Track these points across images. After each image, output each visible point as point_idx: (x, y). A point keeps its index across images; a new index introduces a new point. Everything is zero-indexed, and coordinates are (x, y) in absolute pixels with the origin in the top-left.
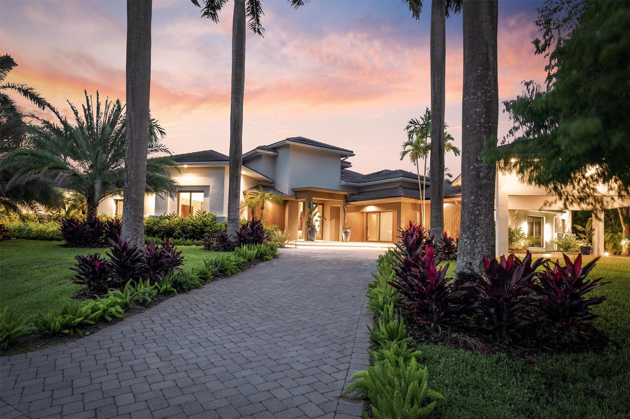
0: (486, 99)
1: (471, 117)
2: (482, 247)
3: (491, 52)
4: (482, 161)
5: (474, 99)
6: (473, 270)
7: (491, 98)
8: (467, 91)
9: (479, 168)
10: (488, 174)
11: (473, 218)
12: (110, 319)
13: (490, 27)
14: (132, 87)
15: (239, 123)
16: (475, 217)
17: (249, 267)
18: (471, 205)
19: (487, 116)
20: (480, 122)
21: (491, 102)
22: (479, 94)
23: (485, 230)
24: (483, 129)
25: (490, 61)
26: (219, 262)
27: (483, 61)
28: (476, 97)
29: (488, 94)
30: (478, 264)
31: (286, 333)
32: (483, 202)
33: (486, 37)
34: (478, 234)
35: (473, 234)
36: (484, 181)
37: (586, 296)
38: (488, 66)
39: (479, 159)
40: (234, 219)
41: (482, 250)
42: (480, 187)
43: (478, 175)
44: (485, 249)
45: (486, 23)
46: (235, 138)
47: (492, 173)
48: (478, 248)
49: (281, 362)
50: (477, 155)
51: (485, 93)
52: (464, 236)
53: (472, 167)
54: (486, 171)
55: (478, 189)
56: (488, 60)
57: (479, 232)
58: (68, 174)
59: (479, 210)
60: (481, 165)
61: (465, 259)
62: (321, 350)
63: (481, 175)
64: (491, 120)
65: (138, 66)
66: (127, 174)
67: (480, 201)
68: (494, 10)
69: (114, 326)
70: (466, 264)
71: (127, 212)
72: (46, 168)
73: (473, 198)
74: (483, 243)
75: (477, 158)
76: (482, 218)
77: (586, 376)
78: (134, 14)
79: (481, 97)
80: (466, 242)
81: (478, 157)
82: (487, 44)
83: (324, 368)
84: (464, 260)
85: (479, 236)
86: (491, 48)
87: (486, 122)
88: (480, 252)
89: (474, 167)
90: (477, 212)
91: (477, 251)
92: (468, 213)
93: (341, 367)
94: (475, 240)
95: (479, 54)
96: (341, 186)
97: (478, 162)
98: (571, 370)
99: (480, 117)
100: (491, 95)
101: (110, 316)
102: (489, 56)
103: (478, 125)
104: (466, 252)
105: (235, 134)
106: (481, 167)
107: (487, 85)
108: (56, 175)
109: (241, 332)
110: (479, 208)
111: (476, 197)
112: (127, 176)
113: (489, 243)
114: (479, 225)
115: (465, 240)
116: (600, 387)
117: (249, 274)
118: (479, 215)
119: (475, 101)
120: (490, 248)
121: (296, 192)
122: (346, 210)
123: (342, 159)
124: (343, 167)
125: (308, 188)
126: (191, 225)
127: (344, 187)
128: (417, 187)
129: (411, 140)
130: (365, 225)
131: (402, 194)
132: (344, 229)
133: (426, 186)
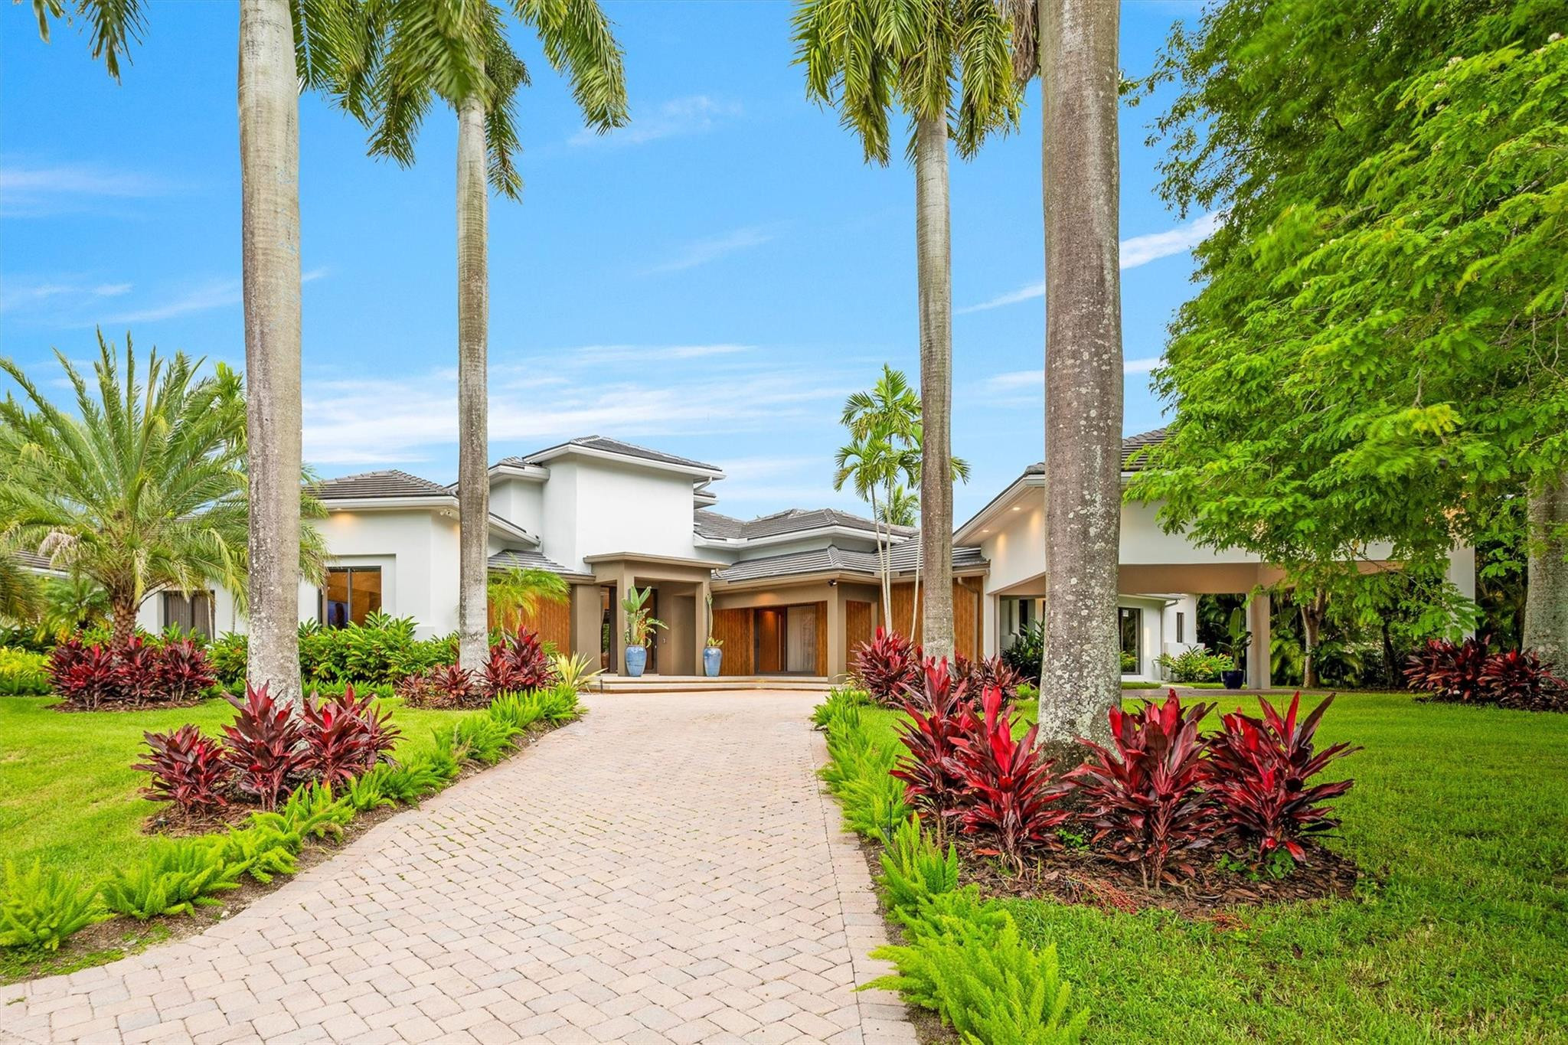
0: (1099, 366)
1: (1069, 405)
2: (1097, 686)
3: (1108, 265)
4: (1094, 501)
5: (1073, 366)
6: (1078, 736)
7: (1110, 364)
8: (1057, 348)
9: (1088, 517)
10: (1106, 529)
11: (1075, 624)
12: (266, 878)
13: (1106, 208)
14: (262, 332)
15: (478, 410)
16: (1080, 623)
17: (527, 744)
18: (1070, 598)
19: (1103, 403)
20: (1088, 416)
21: (1109, 373)
22: (1086, 356)
23: (1102, 650)
24: (1095, 433)
25: (1107, 284)
26: (467, 737)
27: (1093, 283)
28: (1078, 362)
29: (1105, 357)
30: (1089, 722)
31: (680, 891)
32: (1097, 590)
33: (1097, 230)
34: (1088, 658)
35: (1077, 660)
36: (1099, 545)
37: (1312, 781)
38: (1103, 294)
39: (1088, 497)
40: (476, 634)
41: (1096, 692)
42: (1090, 558)
43: (1086, 533)
44: (1102, 691)
45: (1098, 199)
46: (472, 444)
47: (1113, 528)
48: (1087, 688)
49: (701, 953)
50: (1083, 488)
51: (1098, 354)
52: (1057, 664)
53: (1071, 515)
54: (1102, 523)
55: (1085, 562)
56: (1102, 281)
57: (1089, 655)
58: (72, 538)
59: (1087, 607)
60: (1092, 510)
61: (1060, 714)
62: (775, 924)
63: (1092, 531)
64: (1112, 414)
65: (273, 280)
66: (257, 538)
67: (1091, 587)
68: (1113, 171)
69: (275, 894)
70: (1063, 723)
71: (261, 628)
72: (14, 523)
73: (1074, 581)
74: (1097, 678)
75: (1083, 496)
76: (1094, 623)
77: (1337, 943)
78: (259, 157)
79: (1090, 362)
80: (1061, 677)
81: (1086, 492)
82: (1100, 246)
83: (798, 960)
84: (1056, 716)
85: (1089, 662)
86: (1108, 256)
87: (1100, 417)
88: (1091, 697)
89: (1077, 514)
90: (1085, 613)
91: (1086, 694)
92: (1065, 613)
93: (834, 956)
94: (1081, 671)
95: (1085, 267)
96: (697, 548)
97: (1085, 503)
98: (1306, 935)
99: (1088, 406)
100: (1110, 358)
101: (265, 871)
102: (1105, 272)
103: (1083, 422)
104: (1060, 698)
105: (472, 435)
106: (1092, 514)
107: (1102, 337)
108: (40, 539)
109: (577, 892)
110: (1089, 603)
111: (1082, 580)
112: (258, 542)
113: (1109, 677)
114: (1088, 640)
115: (1059, 673)
116: (1370, 964)
117: (532, 759)
118: (1089, 618)
119: (1077, 370)
120: (1112, 687)
121: (594, 563)
122: (710, 603)
123: (696, 486)
124: (698, 505)
125: (623, 554)
126: (356, 648)
127: (701, 549)
128: (873, 548)
129: (859, 442)
130: (752, 637)
131: (840, 566)
132: (707, 648)
133: (892, 544)
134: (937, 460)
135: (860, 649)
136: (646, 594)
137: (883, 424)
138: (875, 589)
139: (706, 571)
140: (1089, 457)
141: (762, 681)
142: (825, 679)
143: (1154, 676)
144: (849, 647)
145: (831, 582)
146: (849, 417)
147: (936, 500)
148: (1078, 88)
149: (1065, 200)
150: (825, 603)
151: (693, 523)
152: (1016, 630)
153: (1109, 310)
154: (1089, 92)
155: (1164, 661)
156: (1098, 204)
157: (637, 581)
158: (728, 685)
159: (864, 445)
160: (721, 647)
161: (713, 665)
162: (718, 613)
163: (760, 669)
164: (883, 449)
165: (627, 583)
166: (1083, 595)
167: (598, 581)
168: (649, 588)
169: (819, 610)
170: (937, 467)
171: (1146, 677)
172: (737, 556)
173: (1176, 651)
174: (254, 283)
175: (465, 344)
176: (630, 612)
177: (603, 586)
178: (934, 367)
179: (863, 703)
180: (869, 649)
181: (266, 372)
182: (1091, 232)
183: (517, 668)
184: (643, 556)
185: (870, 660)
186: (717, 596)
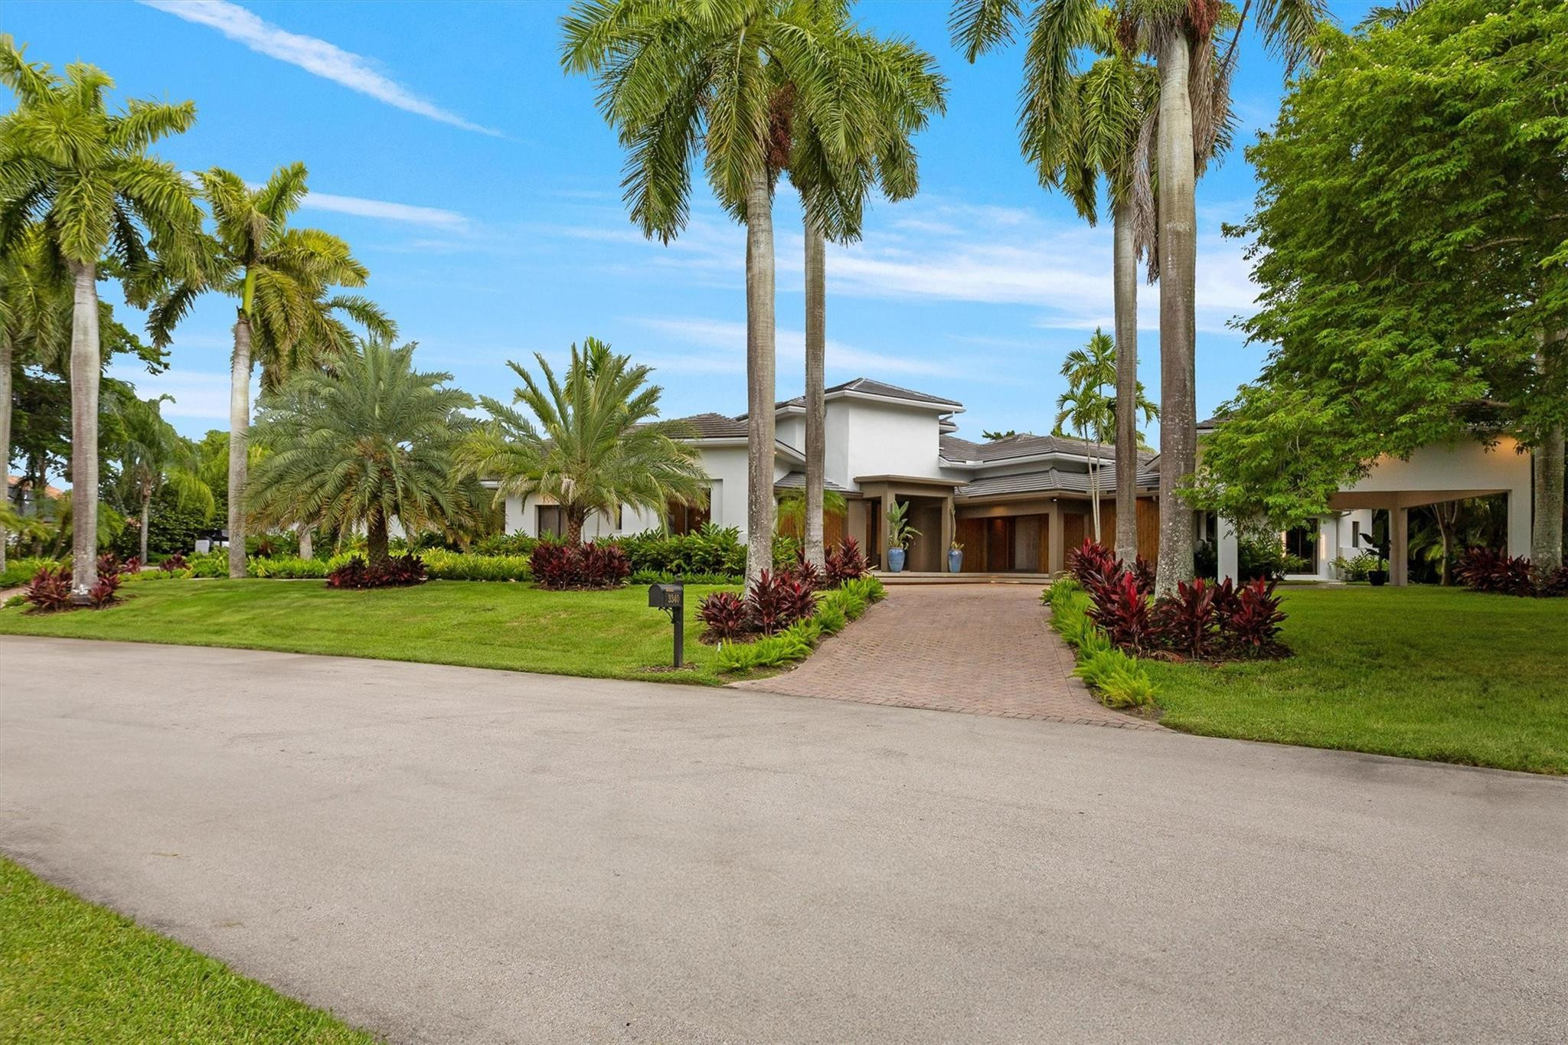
2: (1180, 572)
3: (1188, 378)
15: (819, 393)
23: (1184, 556)
34: (1177, 560)
35: (1171, 560)
41: (1180, 575)
42: (1178, 514)
43: (1176, 502)
44: (1183, 575)
46: (816, 416)
51: (1182, 420)
56: (1185, 386)
61: (1164, 585)
63: (1179, 501)
70: (1165, 590)
74: (1181, 569)
76: (1180, 543)
84: (1162, 586)
87: (1183, 449)
88: (1178, 577)
91: (1175, 576)
94: (1173, 566)
96: (942, 469)
104: (1164, 578)
105: (816, 410)
113: (1186, 568)
114: (1177, 551)
118: (1177, 541)
120: (1188, 573)
121: (861, 482)
122: (954, 513)
123: (941, 417)
124: (942, 432)
125: (887, 476)
126: (700, 550)
127: (944, 470)
128: (1083, 469)
129: (1075, 389)
130: (985, 543)
131: (1059, 486)
132: (953, 550)
133: (1101, 466)
134: (1126, 428)
135: (1074, 552)
136: (905, 508)
137: (1095, 374)
138: (1087, 504)
139: (950, 488)
140: (1178, 466)
141: (994, 576)
142: (1047, 575)
143: (1330, 575)
144: (1066, 551)
145: (1052, 499)
146: (1067, 368)
147: (1125, 454)
148: (1175, 297)
149: (1169, 347)
150: (1047, 515)
151: (938, 447)
152: (1204, 537)
153: (1188, 400)
154: (1179, 299)
155: (1339, 563)
156: (1183, 351)
157: (897, 496)
158: (968, 580)
159: (1079, 392)
160: (962, 550)
161: (955, 564)
162: (959, 521)
163: (992, 568)
164: (1094, 397)
165: (889, 499)
166: (1174, 531)
167: (865, 496)
168: (907, 503)
169: (1043, 520)
170: (1126, 432)
171: (1321, 576)
172: (974, 475)
173: (1351, 554)
174: (756, 363)
175: (811, 351)
176: (892, 521)
177: (868, 500)
178: (1125, 366)
179: (1075, 589)
180: (1079, 553)
181: (761, 410)
182: (1180, 363)
183: (846, 564)
184: (902, 478)
185: (1079, 561)
186: (960, 508)
